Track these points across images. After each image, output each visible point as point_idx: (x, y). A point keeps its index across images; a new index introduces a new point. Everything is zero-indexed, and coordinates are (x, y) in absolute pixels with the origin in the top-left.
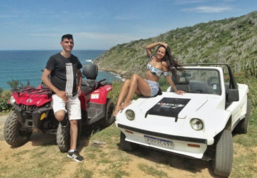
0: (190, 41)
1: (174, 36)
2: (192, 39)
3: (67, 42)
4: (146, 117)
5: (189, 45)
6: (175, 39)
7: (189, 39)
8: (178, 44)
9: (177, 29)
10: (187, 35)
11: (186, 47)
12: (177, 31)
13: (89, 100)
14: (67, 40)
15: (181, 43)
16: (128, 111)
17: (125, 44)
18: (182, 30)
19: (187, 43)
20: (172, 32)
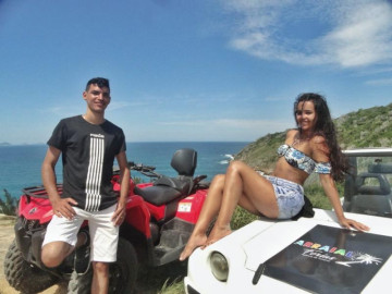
0: (382, 127)
1: (355, 121)
2: (385, 124)
3: (96, 93)
4: (255, 281)
5: (382, 134)
6: (356, 126)
7: (380, 124)
8: (362, 133)
9: (360, 111)
10: (378, 119)
11: (375, 137)
12: (359, 113)
13: (175, 213)
14: (97, 88)
15: (366, 132)
16: (214, 253)
17: (278, 134)
18: (368, 111)
19: (377, 130)
20: (350, 115)
